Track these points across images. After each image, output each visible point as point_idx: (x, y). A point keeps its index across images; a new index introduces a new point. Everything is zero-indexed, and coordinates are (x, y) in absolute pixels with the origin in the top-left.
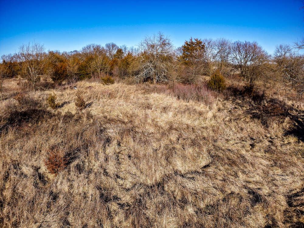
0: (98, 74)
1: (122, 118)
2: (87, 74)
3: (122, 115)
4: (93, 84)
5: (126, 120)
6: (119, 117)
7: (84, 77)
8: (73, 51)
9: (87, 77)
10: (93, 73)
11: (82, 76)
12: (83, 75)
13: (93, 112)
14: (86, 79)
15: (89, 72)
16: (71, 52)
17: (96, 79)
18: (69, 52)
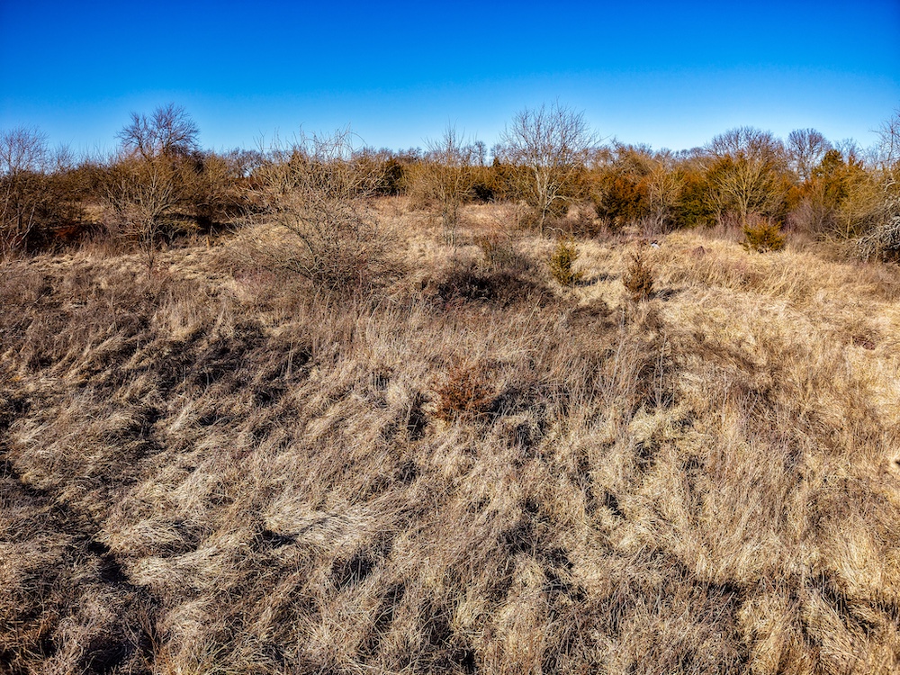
0: (740, 216)
1: (750, 350)
2: (706, 213)
3: (754, 343)
4: (716, 243)
5: (762, 361)
6: (744, 344)
7: (695, 221)
8: (688, 149)
9: (703, 221)
10: (724, 213)
11: (689, 217)
12: (694, 214)
13: (668, 315)
14: (700, 227)
15: (711, 208)
16: (684, 151)
17: (729, 229)
18: (677, 153)
